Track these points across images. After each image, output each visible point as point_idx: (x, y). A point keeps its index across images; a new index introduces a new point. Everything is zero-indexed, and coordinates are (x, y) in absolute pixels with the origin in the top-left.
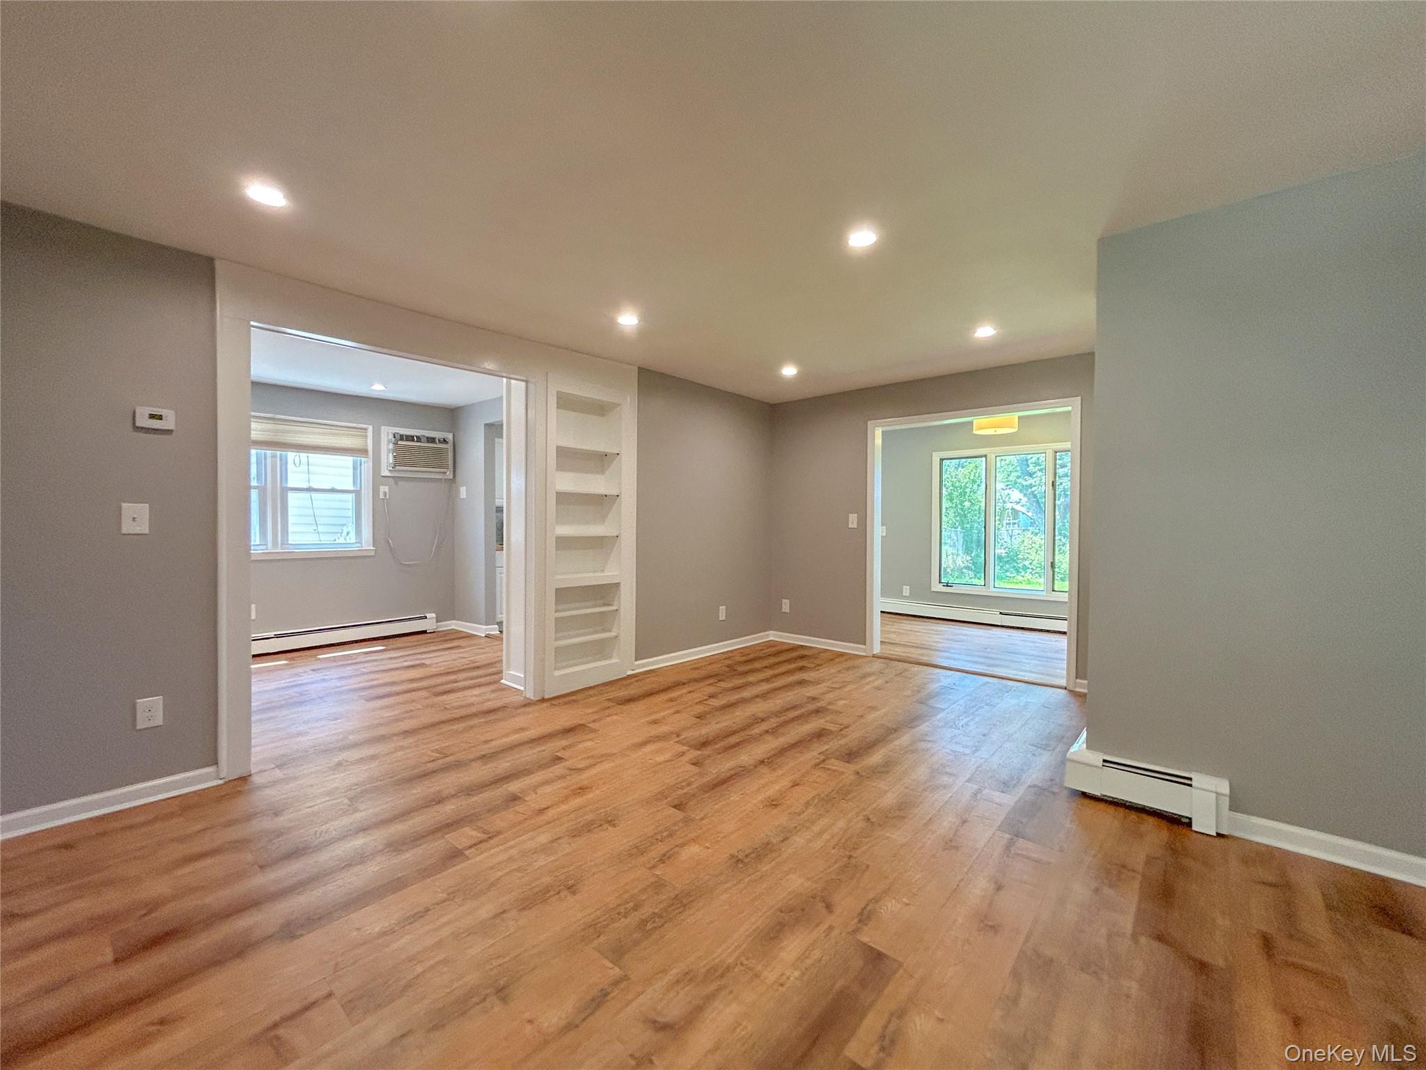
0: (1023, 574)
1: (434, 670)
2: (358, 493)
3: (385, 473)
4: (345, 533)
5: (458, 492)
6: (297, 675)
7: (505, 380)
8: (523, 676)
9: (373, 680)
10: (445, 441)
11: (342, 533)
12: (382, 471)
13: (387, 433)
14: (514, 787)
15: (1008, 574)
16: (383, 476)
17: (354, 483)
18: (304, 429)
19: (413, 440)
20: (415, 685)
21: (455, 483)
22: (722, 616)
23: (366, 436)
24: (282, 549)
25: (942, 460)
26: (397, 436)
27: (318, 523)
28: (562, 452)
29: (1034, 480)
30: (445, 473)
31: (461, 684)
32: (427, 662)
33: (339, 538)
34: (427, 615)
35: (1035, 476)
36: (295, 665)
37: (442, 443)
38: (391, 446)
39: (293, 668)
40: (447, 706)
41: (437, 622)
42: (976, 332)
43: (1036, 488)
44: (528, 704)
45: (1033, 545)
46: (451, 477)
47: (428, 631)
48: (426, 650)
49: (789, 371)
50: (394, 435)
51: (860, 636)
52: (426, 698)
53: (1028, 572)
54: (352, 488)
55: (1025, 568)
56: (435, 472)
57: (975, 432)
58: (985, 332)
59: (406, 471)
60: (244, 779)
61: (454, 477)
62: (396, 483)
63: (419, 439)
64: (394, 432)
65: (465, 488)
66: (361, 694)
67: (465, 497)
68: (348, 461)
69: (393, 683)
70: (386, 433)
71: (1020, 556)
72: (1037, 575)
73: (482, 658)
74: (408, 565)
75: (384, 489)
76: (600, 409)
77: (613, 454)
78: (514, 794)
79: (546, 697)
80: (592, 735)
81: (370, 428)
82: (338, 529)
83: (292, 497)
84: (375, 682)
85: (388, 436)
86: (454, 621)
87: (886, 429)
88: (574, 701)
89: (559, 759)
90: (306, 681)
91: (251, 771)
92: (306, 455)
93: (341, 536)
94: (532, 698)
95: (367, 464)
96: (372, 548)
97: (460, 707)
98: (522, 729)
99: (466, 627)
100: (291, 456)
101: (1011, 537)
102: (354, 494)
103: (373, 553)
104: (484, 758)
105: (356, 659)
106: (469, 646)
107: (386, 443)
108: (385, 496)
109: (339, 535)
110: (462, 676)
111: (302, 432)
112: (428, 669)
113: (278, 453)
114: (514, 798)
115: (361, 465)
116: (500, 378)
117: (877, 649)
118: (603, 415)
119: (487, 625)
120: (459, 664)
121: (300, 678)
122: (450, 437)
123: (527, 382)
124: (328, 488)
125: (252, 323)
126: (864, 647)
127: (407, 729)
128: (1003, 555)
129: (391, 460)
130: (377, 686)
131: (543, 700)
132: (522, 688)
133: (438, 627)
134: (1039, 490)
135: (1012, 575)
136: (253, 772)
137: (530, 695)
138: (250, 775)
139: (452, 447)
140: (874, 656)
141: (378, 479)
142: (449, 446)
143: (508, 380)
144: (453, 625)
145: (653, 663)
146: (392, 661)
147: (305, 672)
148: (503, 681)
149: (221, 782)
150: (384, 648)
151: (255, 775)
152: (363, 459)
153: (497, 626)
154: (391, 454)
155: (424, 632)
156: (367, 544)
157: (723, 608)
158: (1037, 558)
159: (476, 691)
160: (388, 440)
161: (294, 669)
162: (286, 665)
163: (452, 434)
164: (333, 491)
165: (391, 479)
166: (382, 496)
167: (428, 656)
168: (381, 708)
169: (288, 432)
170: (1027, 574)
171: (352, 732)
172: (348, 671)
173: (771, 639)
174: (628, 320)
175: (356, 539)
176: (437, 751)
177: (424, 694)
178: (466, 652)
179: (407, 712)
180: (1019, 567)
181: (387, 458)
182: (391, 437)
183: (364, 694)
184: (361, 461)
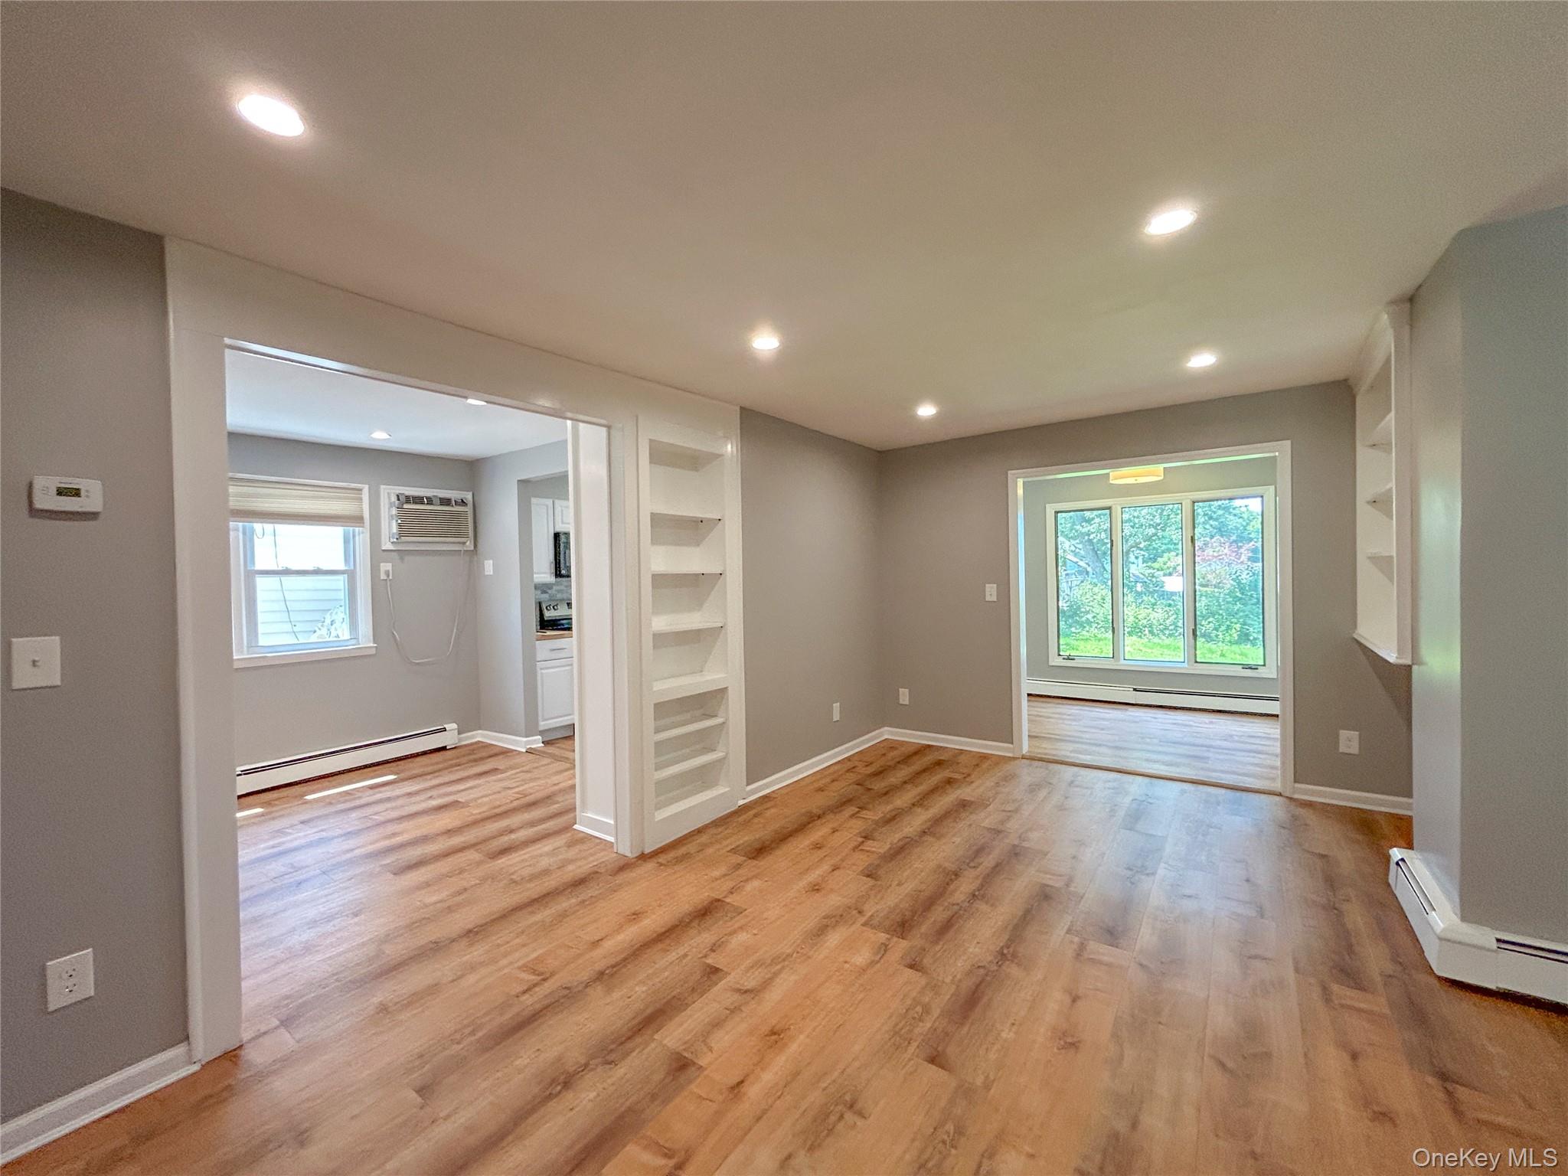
0: (1087, 629)
1: (476, 812)
2: (351, 575)
3: (387, 545)
4: (328, 621)
5: (481, 567)
6: (281, 832)
7: (569, 422)
8: (612, 822)
9: (394, 835)
10: (463, 503)
11: (324, 622)
12: (383, 543)
13: (388, 493)
14: (673, 1036)
15: (1073, 629)
16: (384, 551)
17: (346, 560)
18: (271, 491)
19: (422, 503)
20: (457, 840)
21: (476, 554)
22: (836, 717)
23: (361, 499)
24: (248, 654)
25: (1057, 513)
26: (402, 499)
27: (289, 609)
28: (656, 519)
29: (1092, 526)
30: (464, 543)
31: (522, 835)
32: (461, 797)
33: (320, 629)
34: (446, 726)
35: (1093, 522)
36: (273, 815)
37: (459, 505)
38: (394, 511)
39: (273, 819)
40: (514, 877)
41: (459, 734)
42: (1190, 360)
43: (1094, 535)
44: (624, 866)
45: (1095, 597)
46: (472, 548)
47: (448, 748)
48: (453, 777)
49: (926, 411)
50: (398, 496)
51: (1007, 734)
52: (479, 863)
53: (1094, 627)
54: (342, 567)
55: (1089, 622)
56: (454, 543)
57: (1111, 482)
58: (1202, 360)
59: (412, 543)
60: (232, 1056)
61: (475, 546)
62: (402, 559)
63: (430, 501)
64: (398, 492)
65: (491, 562)
66: (384, 862)
67: (491, 573)
68: (336, 532)
69: (425, 839)
70: (386, 494)
71: (1083, 610)
72: (1103, 630)
73: (536, 788)
74: (418, 664)
75: (386, 567)
76: (694, 461)
77: (709, 520)
78: (678, 1053)
79: (647, 851)
80: (739, 921)
81: (366, 488)
82: (317, 616)
83: (261, 582)
84: (398, 840)
85: (389, 498)
86: (480, 732)
87: (1026, 480)
88: (686, 856)
89: (714, 971)
90: (296, 844)
91: (241, 1041)
92: (272, 525)
93: (322, 626)
94: (628, 854)
95: (362, 537)
96: (372, 645)
97: (533, 878)
98: (636, 916)
99: (500, 740)
100: (258, 527)
101: (1071, 588)
102: (346, 576)
103: (373, 652)
104: (605, 977)
105: (360, 798)
106: (511, 768)
107: (387, 507)
108: (388, 576)
109: (320, 625)
110: (514, 820)
111: (268, 496)
112: (465, 811)
113: (241, 524)
114: (681, 1065)
115: (354, 536)
116: (564, 420)
117: (1025, 749)
118: (696, 469)
119: (526, 737)
120: (507, 799)
121: (289, 838)
122: (469, 496)
123: (609, 427)
124: (311, 568)
125: (227, 341)
126: (1011, 746)
127: (470, 926)
128: (1065, 609)
129: (395, 529)
130: (402, 846)
131: (643, 857)
132: (611, 839)
133: (460, 740)
134: (1098, 538)
135: (1077, 631)
136: (245, 1040)
137: (626, 849)
138: (240, 1047)
139: (472, 510)
140: (1023, 757)
141: (377, 554)
142: (469, 509)
143: (574, 422)
144: (479, 736)
145: (767, 786)
146: (413, 799)
147: (292, 826)
148: (576, 827)
149: (196, 1068)
150: (395, 777)
151: (249, 1045)
152: (357, 529)
153: (539, 737)
154: (394, 521)
155: (444, 748)
156: (365, 639)
157: (836, 706)
158: (1102, 611)
159: (546, 847)
160: (391, 503)
161: (276, 822)
162: (262, 815)
163: (471, 493)
164: (317, 572)
165: (395, 554)
166: (383, 576)
167: (461, 787)
168: (419, 887)
169: (257, 496)
170: (1092, 629)
171: (387, 939)
172: (354, 821)
173: (886, 737)
174: (765, 342)
175: (350, 635)
176: (525, 968)
177: (473, 855)
178: (508, 778)
179: (459, 893)
180: (1083, 622)
181: (389, 527)
182: (394, 499)
183: (388, 861)
184: (354, 532)
